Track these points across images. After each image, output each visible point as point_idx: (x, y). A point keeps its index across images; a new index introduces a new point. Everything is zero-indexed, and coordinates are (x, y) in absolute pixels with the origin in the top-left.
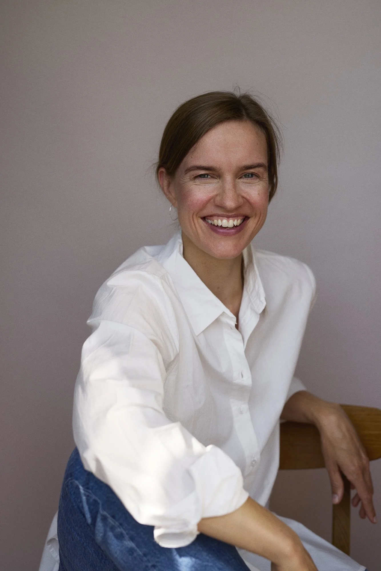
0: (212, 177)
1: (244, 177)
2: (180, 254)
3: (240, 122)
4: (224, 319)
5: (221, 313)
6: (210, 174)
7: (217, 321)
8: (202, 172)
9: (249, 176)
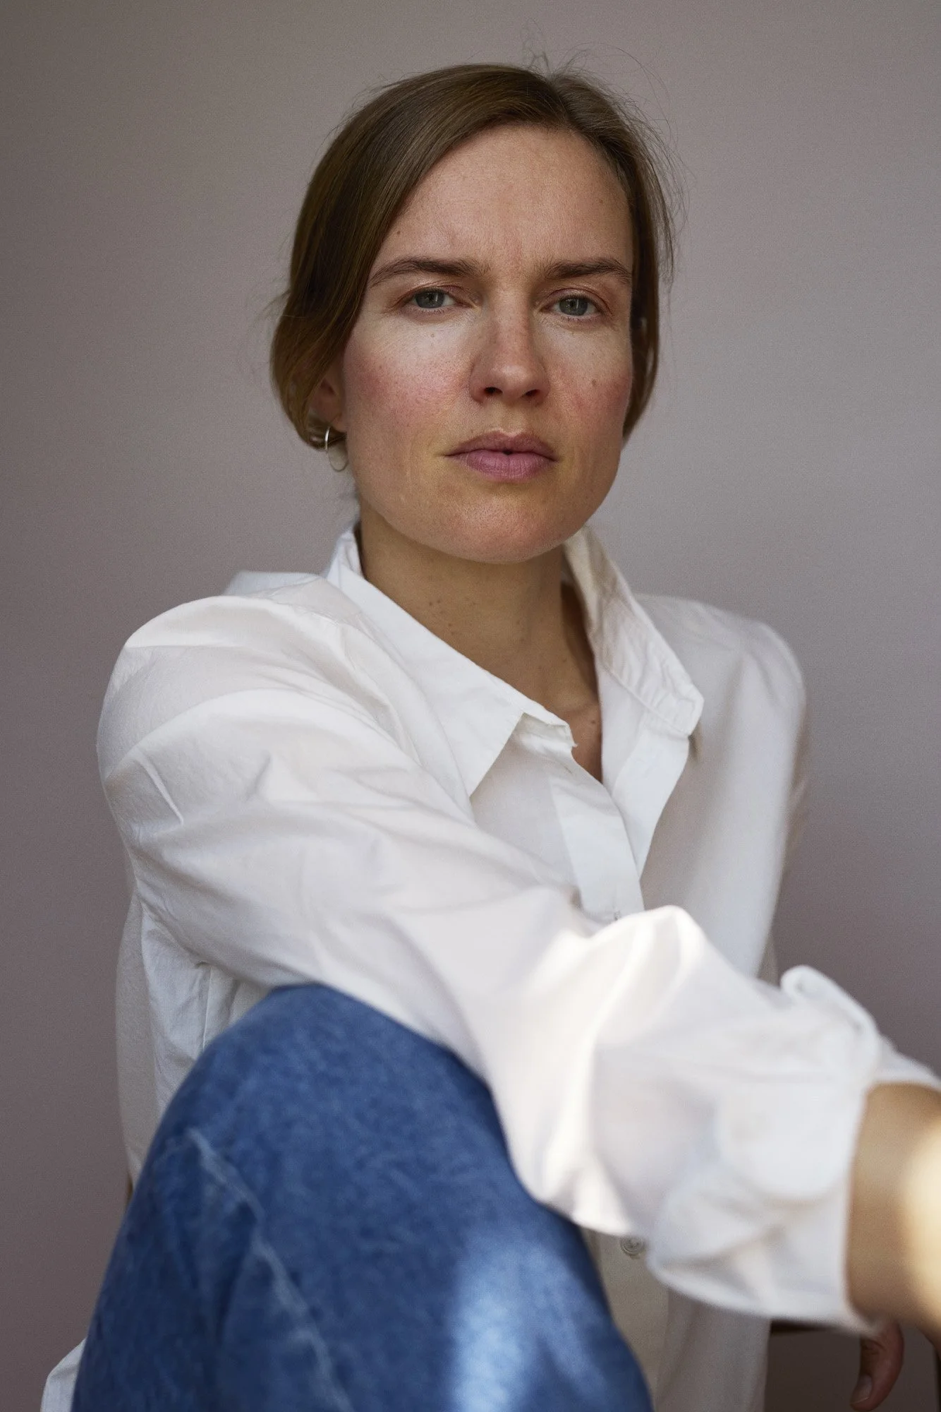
0: (460, 303)
1: (557, 307)
2: (351, 568)
3: (550, 129)
4: (535, 742)
5: (516, 719)
6: (451, 291)
7: (513, 751)
8: (425, 281)
9: (573, 304)
